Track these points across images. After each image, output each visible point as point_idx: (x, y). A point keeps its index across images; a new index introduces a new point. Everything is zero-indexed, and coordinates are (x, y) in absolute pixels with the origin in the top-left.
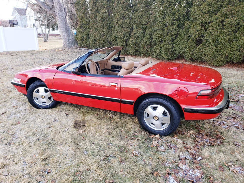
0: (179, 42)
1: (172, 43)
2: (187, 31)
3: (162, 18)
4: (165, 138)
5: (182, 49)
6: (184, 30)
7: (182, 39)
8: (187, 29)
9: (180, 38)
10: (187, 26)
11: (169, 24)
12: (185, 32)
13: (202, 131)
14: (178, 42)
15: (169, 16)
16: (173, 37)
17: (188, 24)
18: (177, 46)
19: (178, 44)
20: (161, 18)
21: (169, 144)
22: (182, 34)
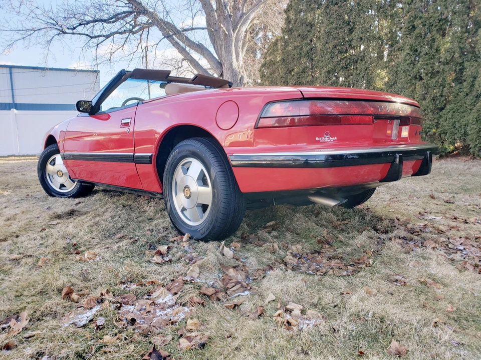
0: (454, 112)
1: (438, 116)
2: (473, 85)
3: (410, 64)
4: (202, 243)
5: (460, 127)
6: (465, 84)
7: (459, 104)
8: (472, 79)
9: (455, 104)
10: (470, 73)
11: (427, 74)
12: (466, 87)
13: (330, 248)
14: (449, 112)
15: (427, 56)
16: (438, 102)
17: (472, 68)
18: (447, 121)
19: (450, 116)
20: (409, 62)
21: (193, 254)
22: (459, 93)
